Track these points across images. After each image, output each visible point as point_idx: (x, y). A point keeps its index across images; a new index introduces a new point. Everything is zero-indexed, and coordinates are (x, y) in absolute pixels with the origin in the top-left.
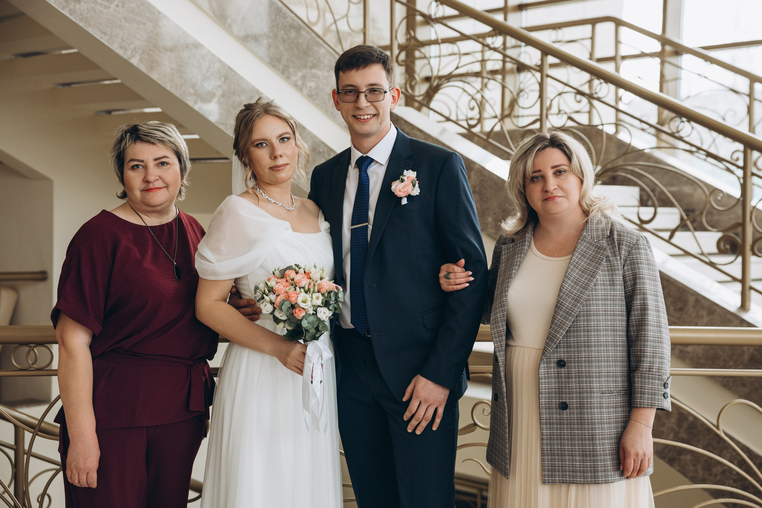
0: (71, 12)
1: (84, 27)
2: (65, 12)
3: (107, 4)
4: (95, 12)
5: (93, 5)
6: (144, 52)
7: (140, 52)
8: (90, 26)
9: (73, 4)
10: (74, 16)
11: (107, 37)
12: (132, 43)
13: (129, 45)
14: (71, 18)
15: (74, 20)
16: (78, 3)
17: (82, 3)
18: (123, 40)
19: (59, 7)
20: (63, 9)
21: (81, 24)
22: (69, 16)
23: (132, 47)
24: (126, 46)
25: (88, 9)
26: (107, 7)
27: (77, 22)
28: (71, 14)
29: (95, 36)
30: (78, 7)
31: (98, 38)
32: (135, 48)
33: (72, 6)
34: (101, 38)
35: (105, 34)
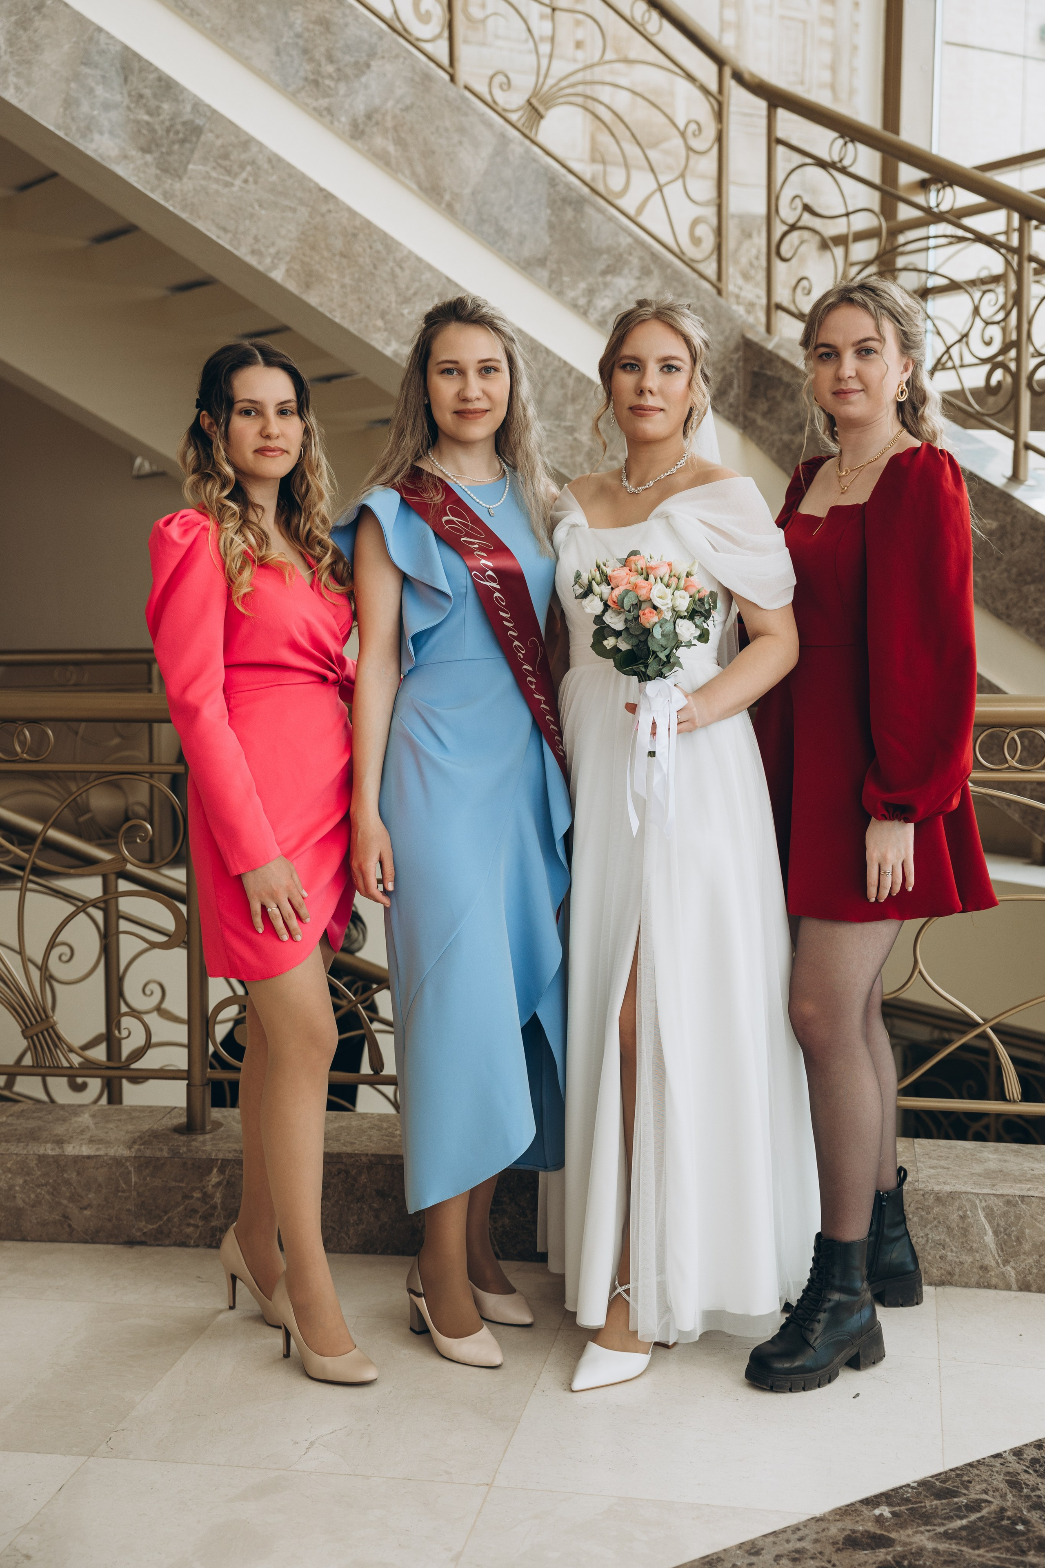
0: (166, 195)
1: (189, 221)
2: (156, 196)
3: (228, 179)
4: (207, 193)
5: (203, 183)
6: (293, 258)
7: (288, 258)
8: (200, 218)
9: (169, 181)
10: (171, 202)
11: (230, 235)
12: (273, 244)
13: (267, 247)
14: (166, 205)
15: (171, 208)
16: (177, 179)
17: (185, 180)
18: (256, 239)
19: (145, 188)
20: (152, 191)
21: (184, 216)
22: (162, 202)
23: (272, 250)
24: (263, 249)
25: (195, 189)
26: (227, 185)
27: (177, 212)
28: (166, 199)
29: (208, 234)
30: (177, 186)
31: (214, 237)
32: (278, 253)
33: (167, 186)
34: (218, 237)
35: (225, 230)
